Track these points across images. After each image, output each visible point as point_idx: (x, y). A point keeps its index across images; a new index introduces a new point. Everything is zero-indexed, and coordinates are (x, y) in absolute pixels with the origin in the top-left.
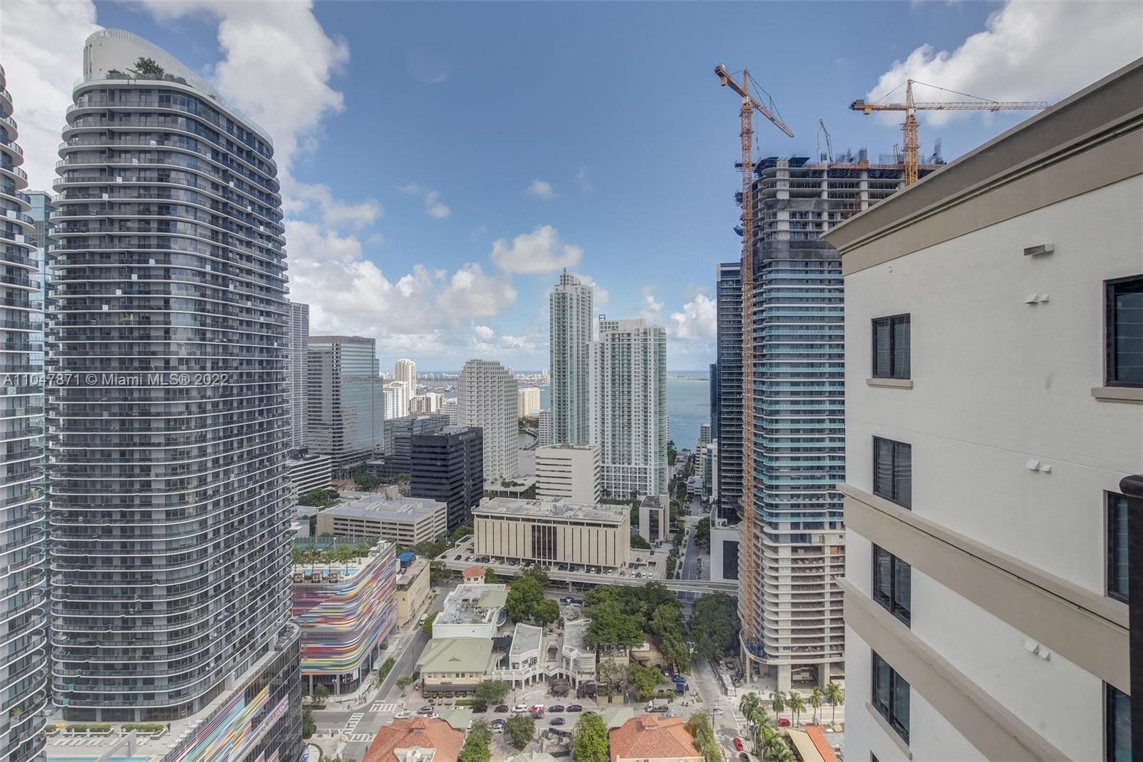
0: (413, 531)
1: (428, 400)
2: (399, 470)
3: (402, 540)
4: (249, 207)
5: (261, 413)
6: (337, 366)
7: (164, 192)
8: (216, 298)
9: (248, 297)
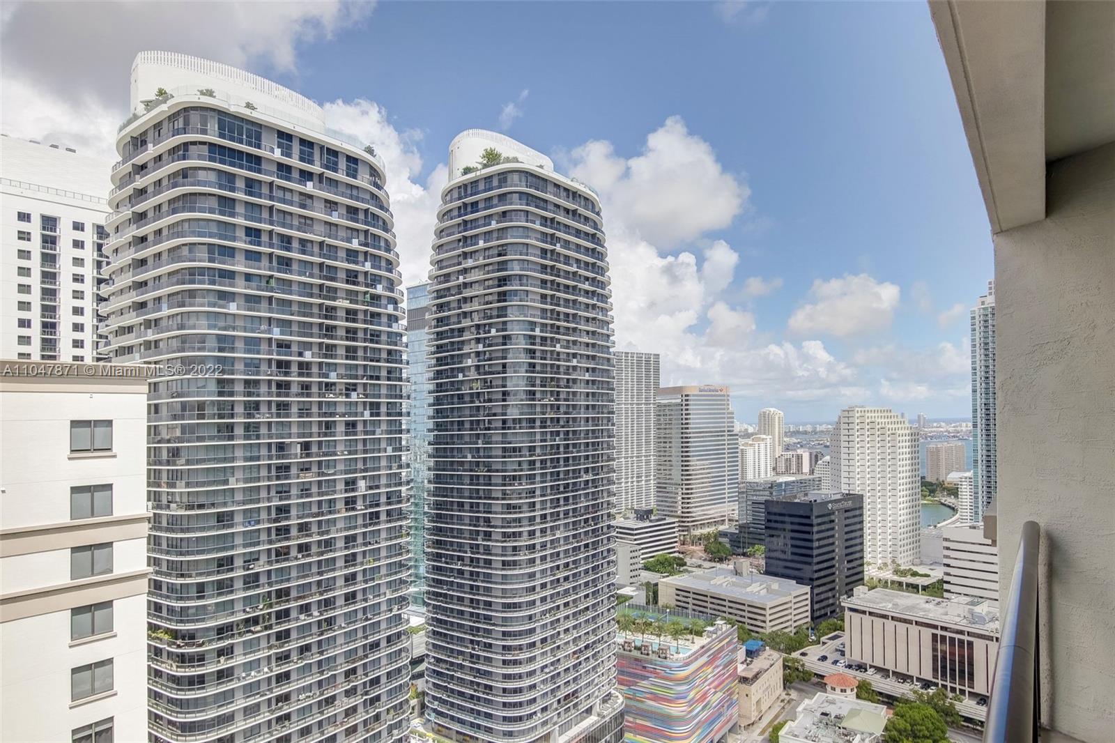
0: (765, 615)
1: (799, 458)
2: (756, 541)
3: (752, 625)
4: (575, 265)
5: (587, 471)
6: (686, 419)
7: (502, 266)
8: (545, 359)
9: (575, 355)
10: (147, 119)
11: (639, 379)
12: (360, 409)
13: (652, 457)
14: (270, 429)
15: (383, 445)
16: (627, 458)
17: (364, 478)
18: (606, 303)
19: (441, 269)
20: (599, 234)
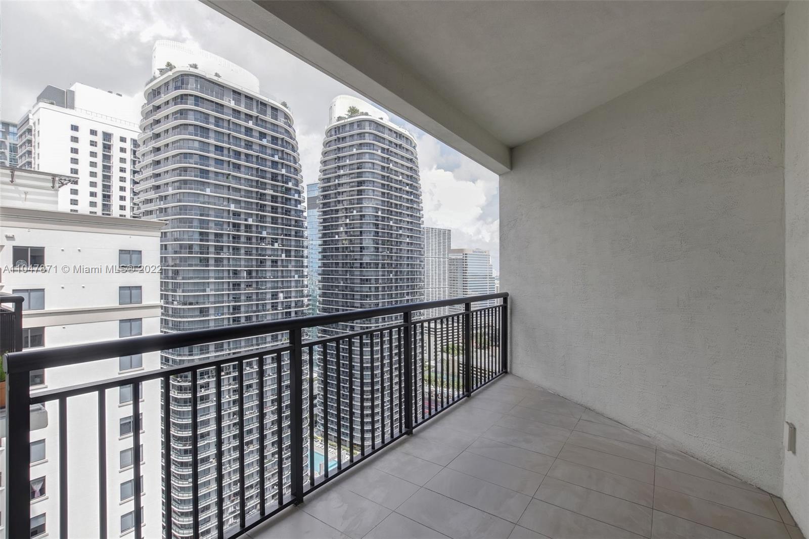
4: (401, 177)
5: (408, 294)
6: (466, 268)
7: (360, 175)
8: (384, 229)
9: (401, 228)
10: (161, 79)
11: (439, 243)
12: (280, 253)
13: (447, 289)
14: (229, 262)
15: (293, 274)
16: (433, 288)
17: (282, 292)
18: (419, 199)
19: (325, 175)
20: (414, 159)
